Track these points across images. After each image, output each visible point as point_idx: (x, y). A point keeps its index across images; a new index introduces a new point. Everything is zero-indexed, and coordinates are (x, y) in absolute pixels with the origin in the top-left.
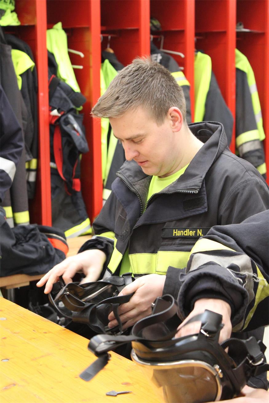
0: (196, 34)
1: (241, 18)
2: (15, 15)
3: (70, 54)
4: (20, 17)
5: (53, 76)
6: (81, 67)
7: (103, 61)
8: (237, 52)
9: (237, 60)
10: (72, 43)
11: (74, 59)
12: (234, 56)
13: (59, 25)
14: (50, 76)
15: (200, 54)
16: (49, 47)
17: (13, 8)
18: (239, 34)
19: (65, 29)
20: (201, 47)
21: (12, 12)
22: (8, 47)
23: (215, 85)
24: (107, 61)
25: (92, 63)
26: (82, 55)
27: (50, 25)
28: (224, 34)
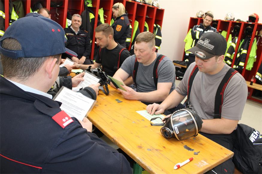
0: (136, 16)
1: (147, 14)
2: (92, 4)
3: (104, 16)
4: (93, 5)
5: (99, 21)
6: (106, 20)
7: (112, 19)
8: (145, 22)
9: (145, 24)
10: (104, 14)
11: (105, 17)
12: (144, 23)
13: (102, 8)
14: (98, 20)
15: (136, 21)
16: (99, 13)
17: (91, 2)
18: (146, 18)
19: (103, 10)
20: (137, 19)
21: (91, 3)
22: (89, 12)
23: (139, 29)
24: (113, 19)
25: (109, 19)
26: (107, 17)
27: (100, 8)
28: (143, 17)
